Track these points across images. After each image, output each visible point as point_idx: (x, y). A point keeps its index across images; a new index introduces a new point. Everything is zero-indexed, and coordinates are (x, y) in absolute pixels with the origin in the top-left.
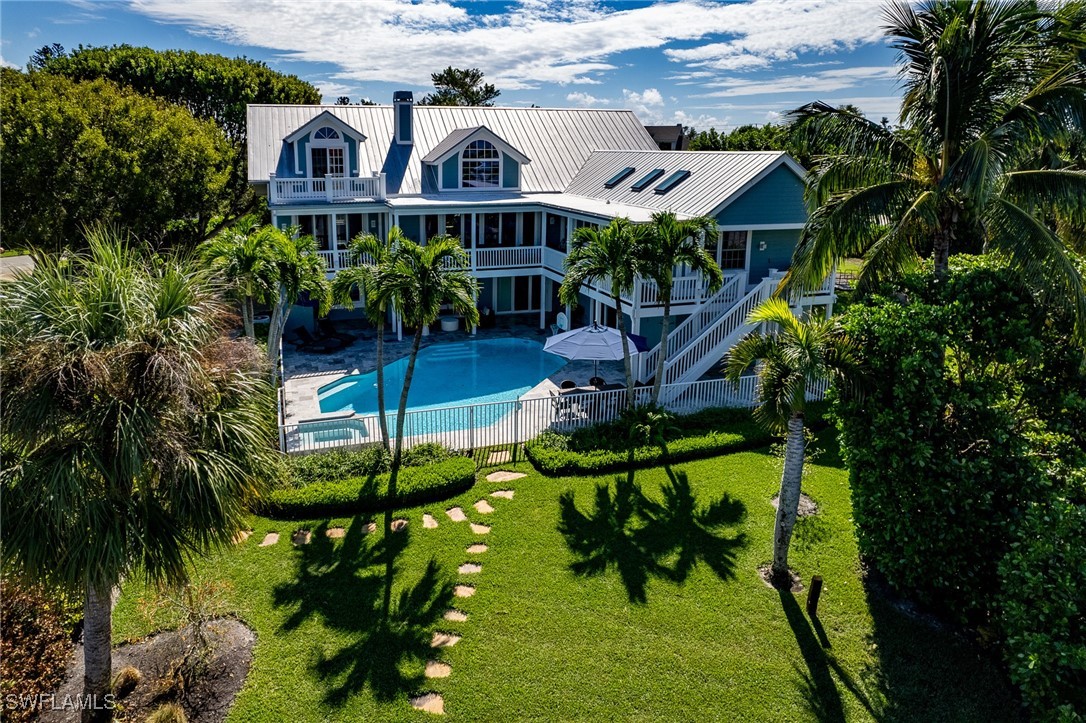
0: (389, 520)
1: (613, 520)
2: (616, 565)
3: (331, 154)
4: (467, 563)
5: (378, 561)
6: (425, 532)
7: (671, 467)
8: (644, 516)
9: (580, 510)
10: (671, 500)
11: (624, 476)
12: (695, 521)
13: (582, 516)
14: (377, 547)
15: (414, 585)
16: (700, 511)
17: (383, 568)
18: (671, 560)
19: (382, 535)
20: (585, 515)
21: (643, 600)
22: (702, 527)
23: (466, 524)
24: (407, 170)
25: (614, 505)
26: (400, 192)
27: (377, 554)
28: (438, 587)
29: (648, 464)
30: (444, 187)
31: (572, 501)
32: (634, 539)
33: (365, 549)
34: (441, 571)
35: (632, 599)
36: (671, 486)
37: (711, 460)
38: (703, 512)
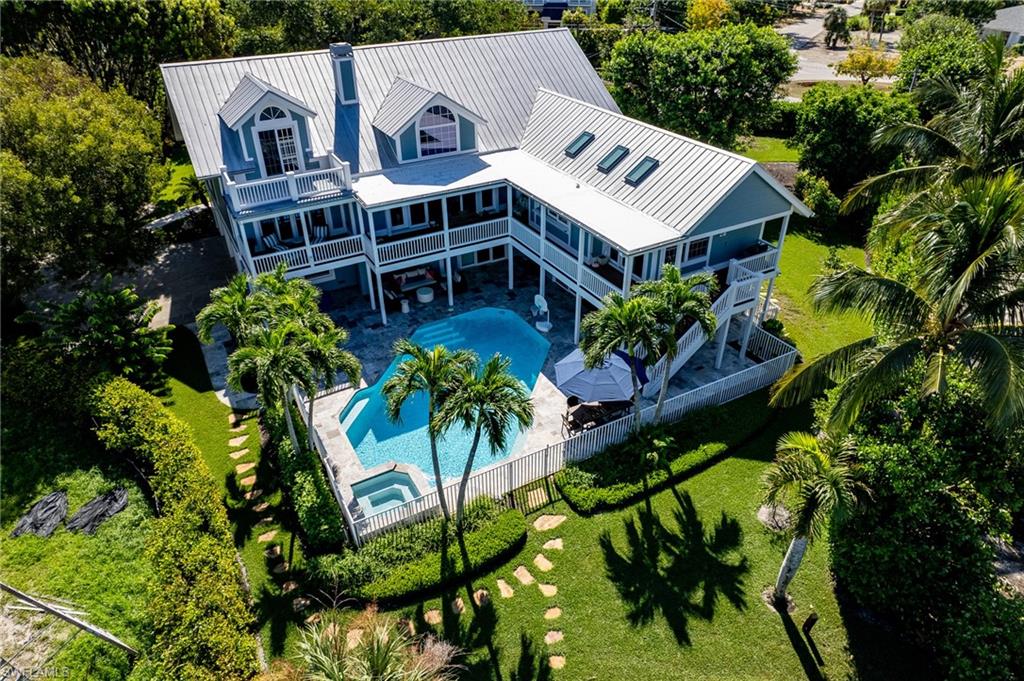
0: (471, 593)
1: (647, 561)
2: (661, 609)
3: (280, 135)
4: (550, 630)
5: (478, 644)
6: (507, 602)
7: (677, 487)
8: (670, 552)
9: (619, 553)
10: (684, 530)
11: (643, 504)
12: (707, 549)
13: (622, 559)
14: (473, 629)
15: (517, 664)
16: (708, 538)
17: (485, 651)
18: (698, 597)
19: (472, 612)
20: (625, 558)
21: (688, 642)
22: (714, 555)
23: (535, 586)
24: (360, 139)
25: (643, 543)
26: (361, 171)
27: (475, 636)
28: (536, 664)
29: (658, 488)
30: (403, 159)
31: (610, 542)
32: (668, 579)
33: (464, 632)
34: (533, 645)
35: (680, 643)
36: (681, 511)
37: (704, 473)
38: (711, 538)
